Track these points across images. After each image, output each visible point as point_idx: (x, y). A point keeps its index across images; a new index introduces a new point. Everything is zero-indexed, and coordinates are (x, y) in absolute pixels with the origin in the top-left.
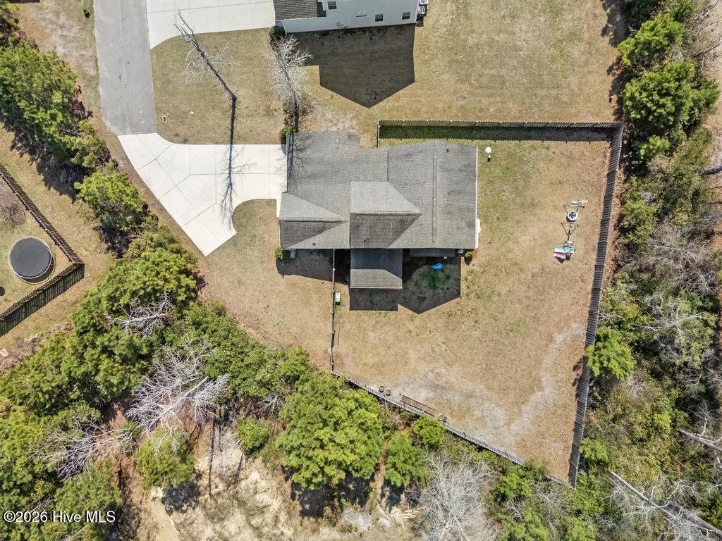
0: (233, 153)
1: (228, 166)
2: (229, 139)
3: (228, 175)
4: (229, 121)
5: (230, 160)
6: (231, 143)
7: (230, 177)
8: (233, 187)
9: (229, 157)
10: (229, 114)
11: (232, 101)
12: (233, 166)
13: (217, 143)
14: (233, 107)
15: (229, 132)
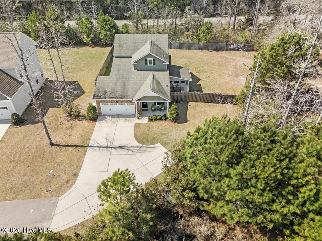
0: (96, 145)
1: (105, 149)
2: (83, 148)
3: (113, 149)
4: (69, 148)
5: (101, 147)
6: (88, 146)
7: (114, 147)
8: (122, 146)
9: (98, 148)
10: (63, 148)
11: (53, 146)
12: (106, 145)
13: (84, 154)
14: (58, 145)
15: (78, 148)
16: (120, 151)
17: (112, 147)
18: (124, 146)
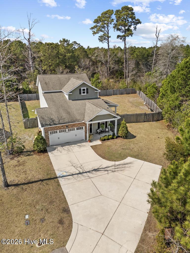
0: (65, 174)
1: (79, 175)
2: (53, 181)
3: (88, 173)
4: (34, 185)
5: (73, 175)
6: (57, 178)
8: (96, 168)
10: (24, 187)
11: (10, 188)
12: (78, 172)
14: (17, 185)
15: (45, 182)
16: (99, 173)
17: (86, 172)
18: (98, 169)
